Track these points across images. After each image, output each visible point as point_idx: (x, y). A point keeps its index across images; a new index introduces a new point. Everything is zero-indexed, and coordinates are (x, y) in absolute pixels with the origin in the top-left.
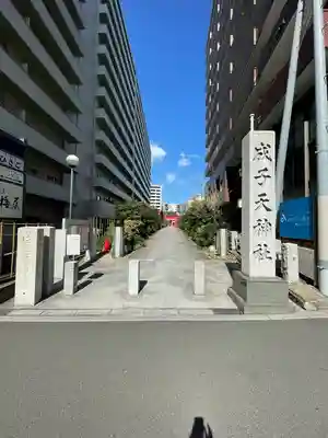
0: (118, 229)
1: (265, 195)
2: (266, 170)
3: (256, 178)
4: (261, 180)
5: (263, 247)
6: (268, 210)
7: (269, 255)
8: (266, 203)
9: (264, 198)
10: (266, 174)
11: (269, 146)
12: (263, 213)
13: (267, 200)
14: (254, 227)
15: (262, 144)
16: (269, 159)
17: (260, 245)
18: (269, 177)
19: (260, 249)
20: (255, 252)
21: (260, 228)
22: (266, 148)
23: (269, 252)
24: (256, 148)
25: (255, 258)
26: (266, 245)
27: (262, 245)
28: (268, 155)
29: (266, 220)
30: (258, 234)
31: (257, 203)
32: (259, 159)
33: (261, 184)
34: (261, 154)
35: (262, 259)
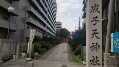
2: (97, 17)
3: (92, 21)
4: (94, 23)
6: (98, 38)
7: (98, 63)
8: (97, 35)
10: (97, 19)
11: (99, 5)
12: (95, 40)
13: (97, 33)
14: (91, 47)
15: (95, 5)
16: (99, 12)
17: (93, 57)
18: (99, 21)
19: (94, 59)
20: (91, 61)
21: (94, 47)
22: (97, 6)
23: (98, 61)
24: (92, 7)
25: (91, 64)
26: (97, 57)
27: (95, 57)
28: (98, 10)
29: (97, 43)
30: (93, 51)
31: (92, 34)
32: (93, 12)
33: (94, 25)
34: (94, 9)
35: (95, 65)
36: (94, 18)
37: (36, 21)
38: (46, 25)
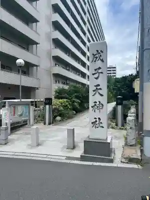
1: (99, 85)
2: (100, 68)
3: (93, 74)
4: (96, 76)
5: (98, 120)
6: (102, 95)
7: (101, 125)
8: (100, 91)
9: (98, 88)
10: (100, 71)
11: (102, 52)
12: (98, 98)
13: (100, 89)
14: (92, 107)
16: (102, 61)
17: (95, 118)
18: (102, 73)
19: (96, 121)
20: (92, 123)
21: (96, 107)
22: (100, 53)
23: (101, 123)
24: (93, 54)
25: (93, 127)
26: (99, 118)
27: (97, 118)
28: (101, 58)
29: (100, 102)
30: (95, 111)
31: (94, 91)
32: (95, 61)
33: (97, 78)
34: (97, 57)
35: (97, 127)
36: (95, 70)
37: (68, 70)
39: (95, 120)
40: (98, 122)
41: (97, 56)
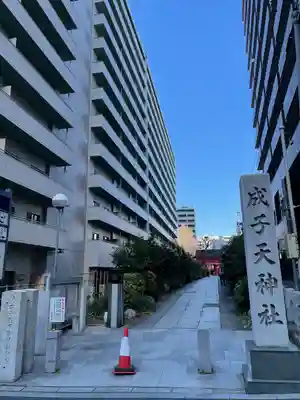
0: (115, 287)
1: (265, 244)
2: (263, 216)
3: (253, 226)
4: (259, 228)
5: (269, 308)
6: (271, 262)
7: (277, 318)
8: (267, 254)
9: (264, 248)
10: (264, 220)
11: (264, 189)
13: (268, 251)
14: (257, 284)
15: (256, 189)
16: (266, 204)
17: (265, 306)
18: (267, 224)
19: (267, 311)
20: (260, 315)
21: (264, 284)
22: (261, 192)
23: (277, 314)
24: (249, 193)
25: (261, 322)
26: (272, 306)
27: (269, 305)
28: (264, 200)
29: (270, 275)
30: (262, 291)
31: (256, 254)
32: (254, 205)
33: (260, 233)
34: (256, 199)
35: (270, 323)
36: (256, 219)
37: (116, 214)
38: (146, 222)
39: (264, 309)
40: (270, 313)
41: (256, 196)
